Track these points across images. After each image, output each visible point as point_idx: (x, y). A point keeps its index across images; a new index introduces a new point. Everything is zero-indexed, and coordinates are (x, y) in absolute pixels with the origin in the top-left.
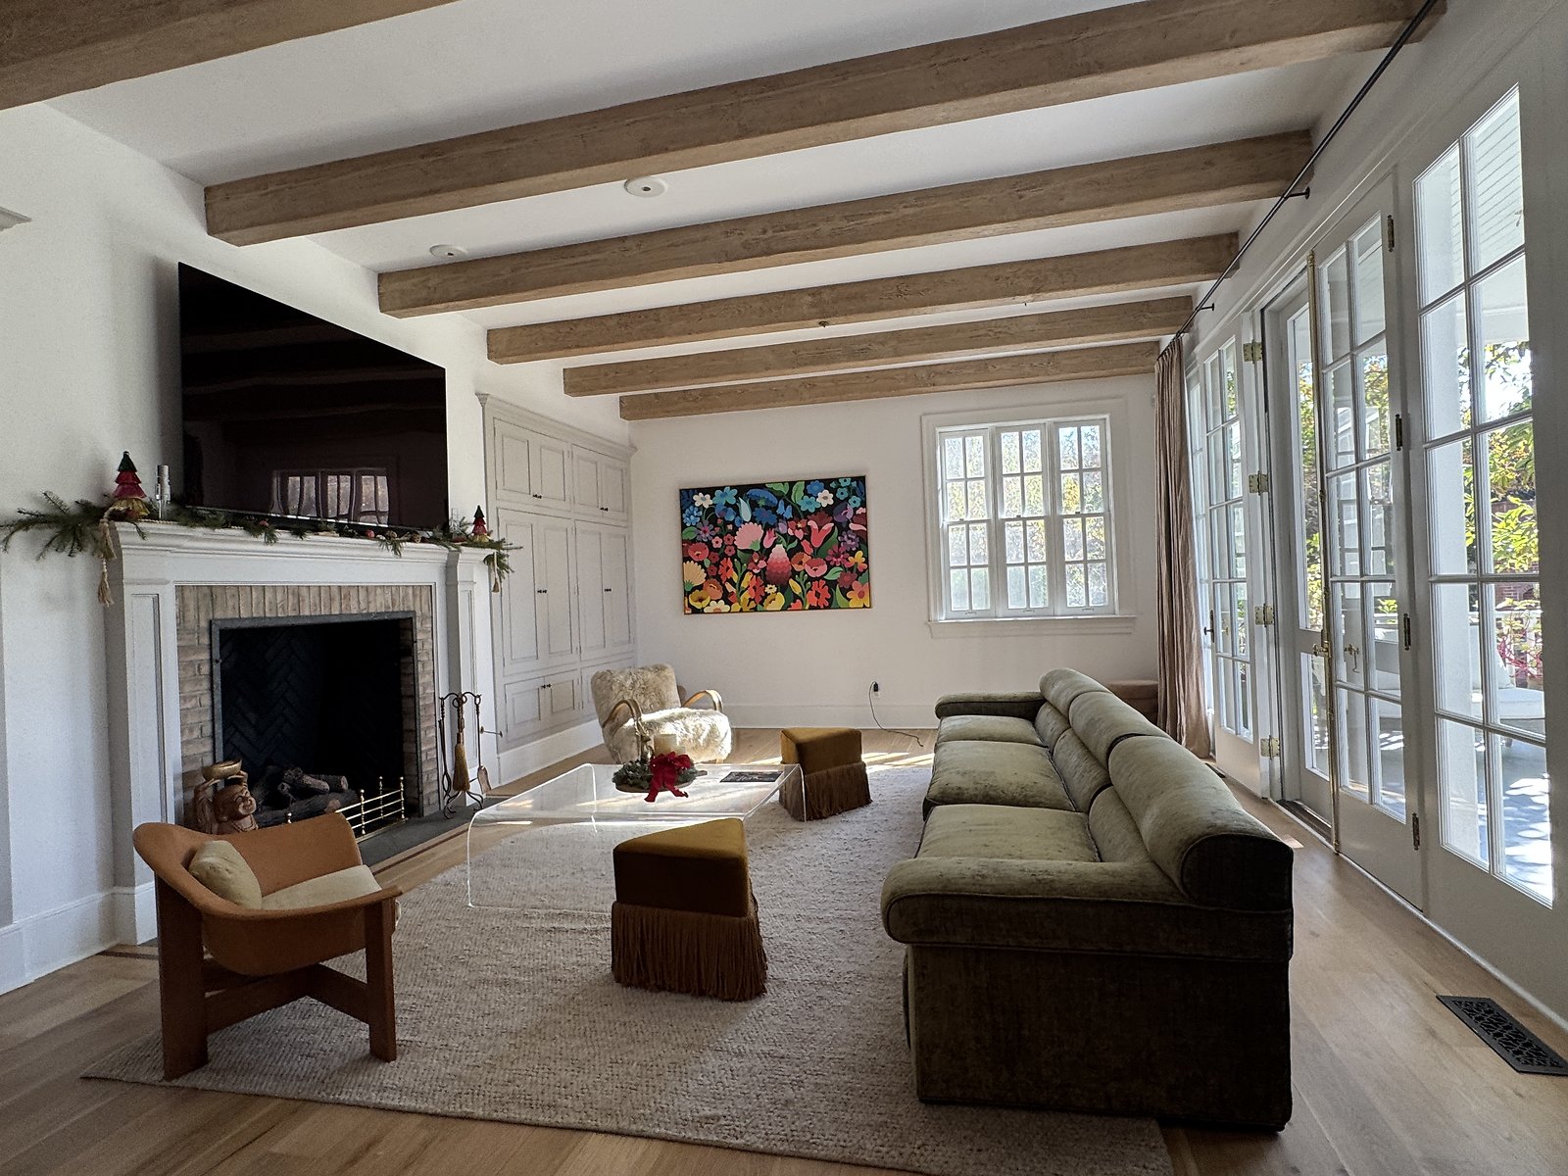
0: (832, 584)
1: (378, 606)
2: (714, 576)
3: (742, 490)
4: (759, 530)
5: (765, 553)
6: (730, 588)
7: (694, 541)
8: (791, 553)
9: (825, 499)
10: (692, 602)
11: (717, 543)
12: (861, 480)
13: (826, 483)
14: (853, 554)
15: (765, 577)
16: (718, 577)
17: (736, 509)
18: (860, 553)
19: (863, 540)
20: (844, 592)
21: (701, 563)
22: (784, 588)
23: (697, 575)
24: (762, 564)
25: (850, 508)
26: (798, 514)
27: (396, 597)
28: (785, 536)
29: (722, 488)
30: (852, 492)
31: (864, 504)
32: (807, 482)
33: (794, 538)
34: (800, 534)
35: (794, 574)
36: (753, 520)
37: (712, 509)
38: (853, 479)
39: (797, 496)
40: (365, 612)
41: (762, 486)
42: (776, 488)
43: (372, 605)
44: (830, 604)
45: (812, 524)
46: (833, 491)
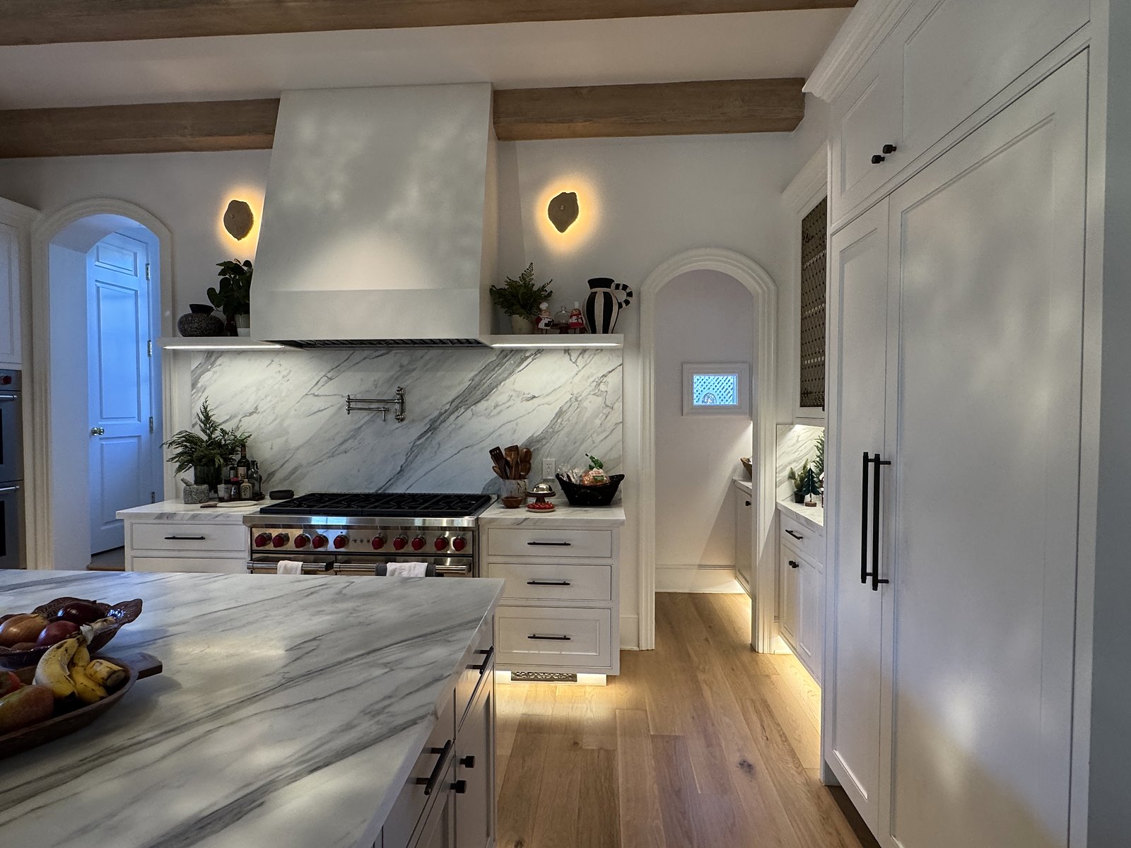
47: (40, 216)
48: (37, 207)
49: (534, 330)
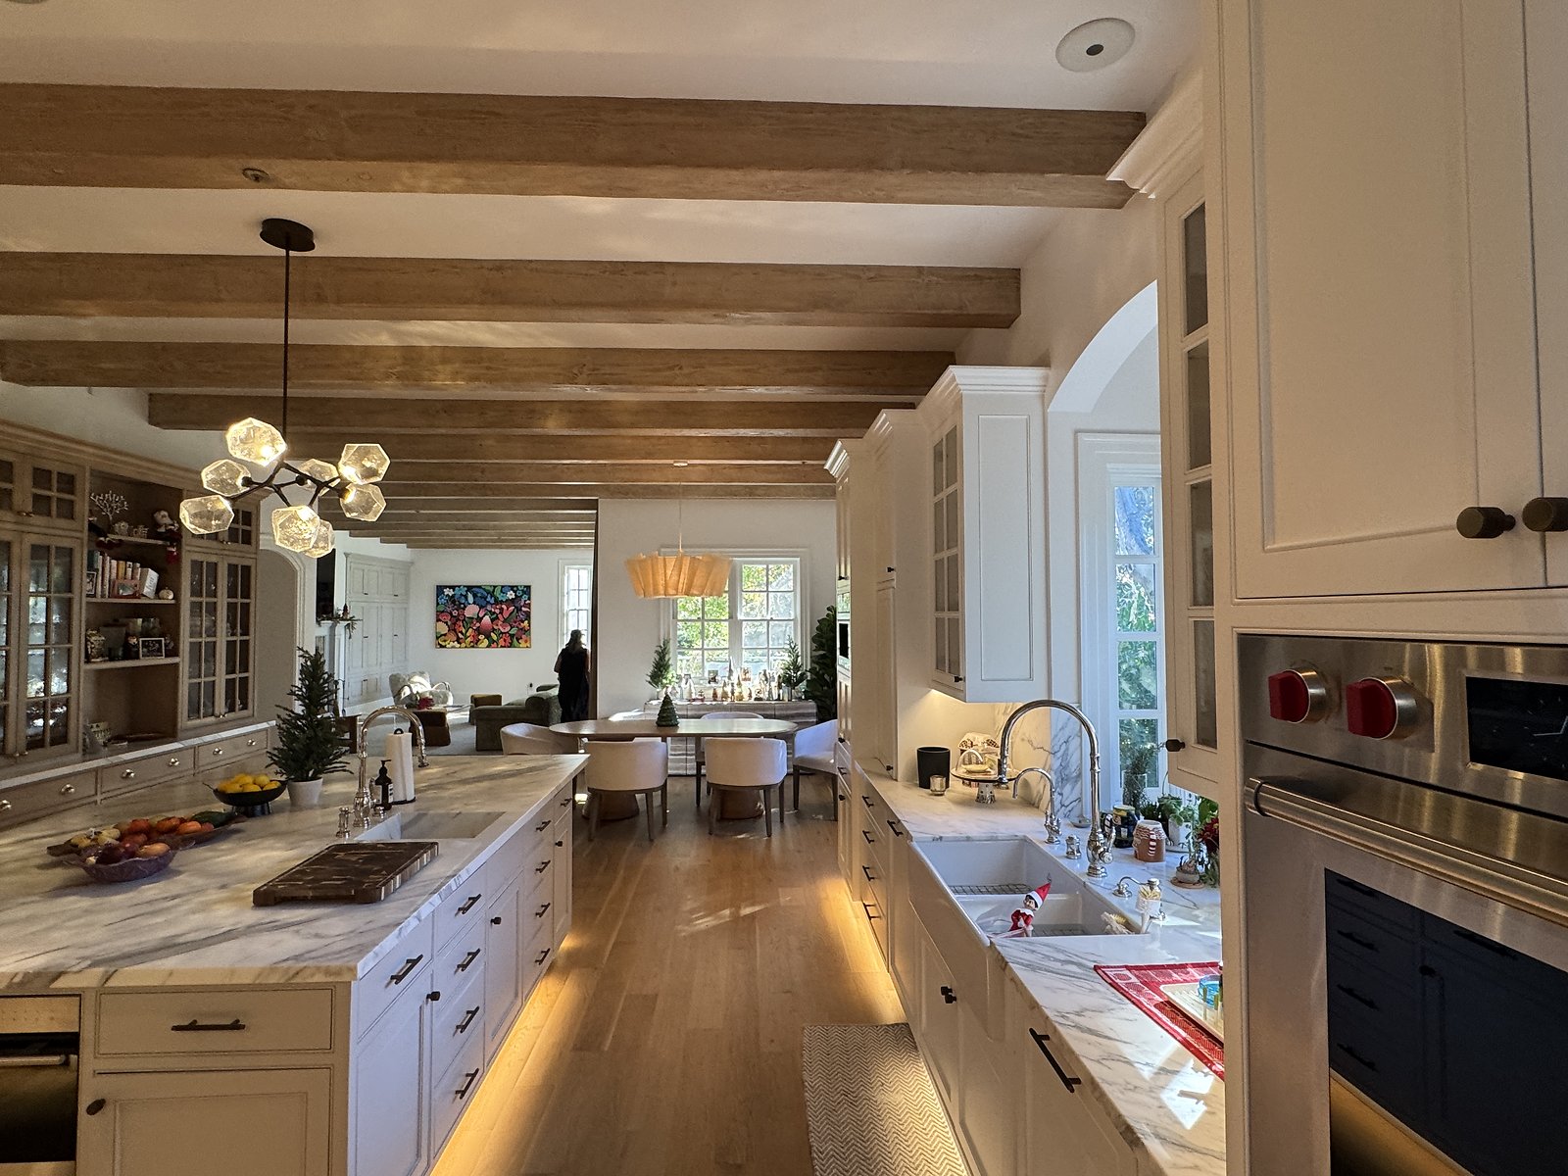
0: (512, 636)
2: (452, 629)
3: (469, 588)
4: (477, 608)
5: (480, 619)
6: (460, 635)
7: (443, 612)
8: (492, 620)
9: (511, 595)
10: (440, 641)
11: (455, 613)
12: (529, 587)
13: (512, 588)
14: (523, 622)
15: (479, 631)
16: (455, 630)
17: (466, 597)
18: (526, 622)
19: (528, 616)
20: (518, 640)
21: (446, 623)
22: (488, 637)
23: (443, 628)
24: (478, 625)
25: (523, 601)
26: (497, 602)
28: (490, 611)
29: (459, 587)
30: (524, 592)
31: (529, 599)
32: (503, 587)
33: (494, 613)
34: (497, 611)
35: (494, 630)
36: (474, 603)
37: (453, 596)
38: (525, 587)
39: (497, 593)
41: (480, 587)
42: (489, 588)
44: (511, 645)
45: (504, 606)
46: (514, 592)
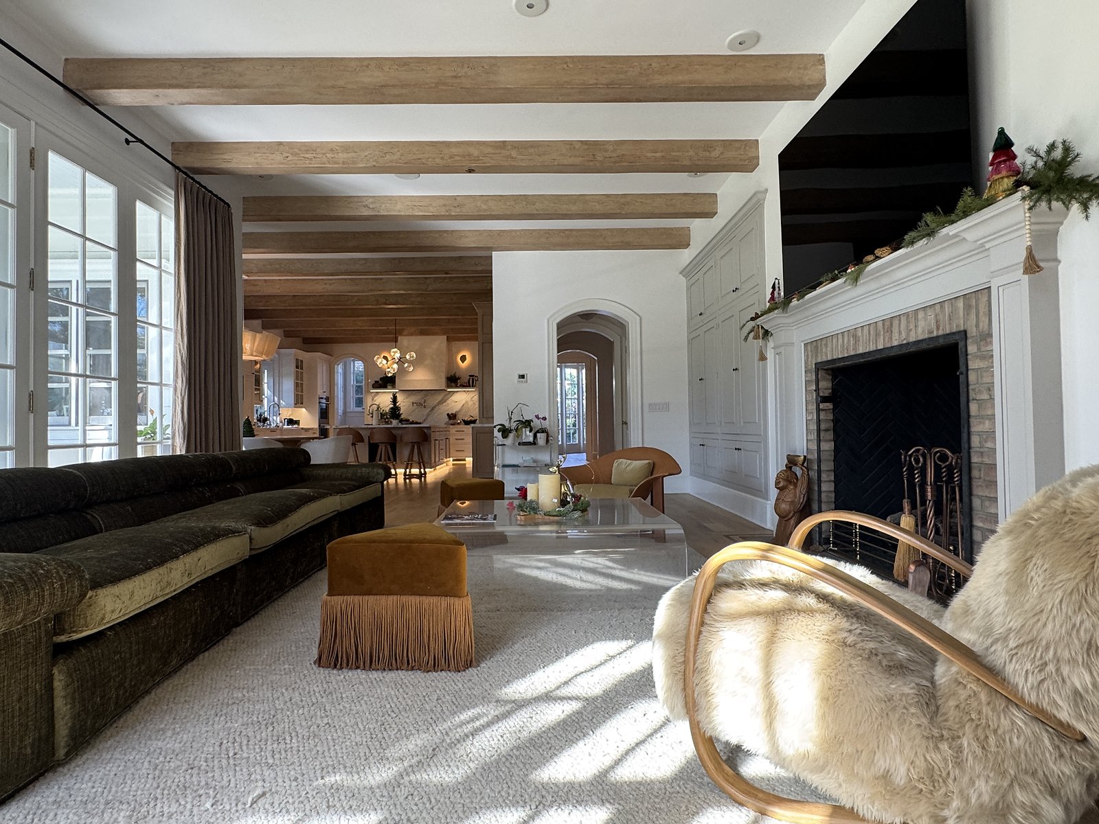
1: (920, 331)
27: (941, 317)
40: (905, 342)
43: (913, 334)
47: (333, 358)
48: (332, 356)
49: (457, 387)
